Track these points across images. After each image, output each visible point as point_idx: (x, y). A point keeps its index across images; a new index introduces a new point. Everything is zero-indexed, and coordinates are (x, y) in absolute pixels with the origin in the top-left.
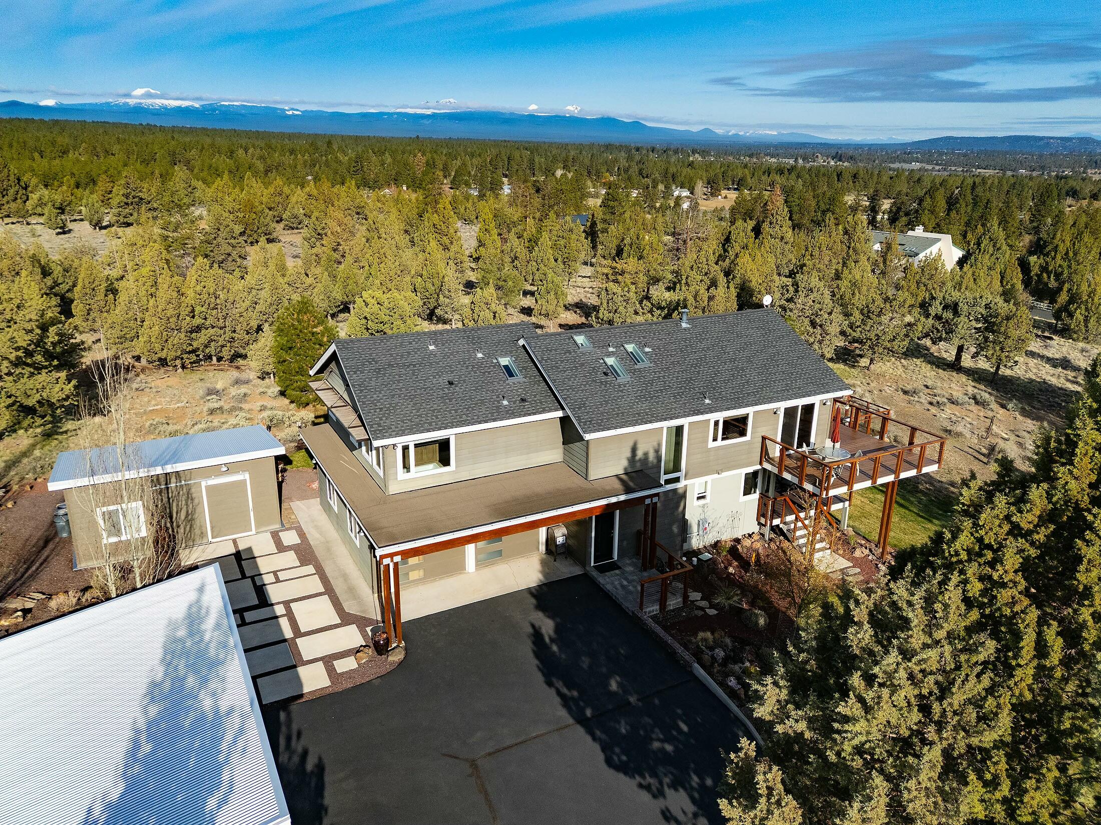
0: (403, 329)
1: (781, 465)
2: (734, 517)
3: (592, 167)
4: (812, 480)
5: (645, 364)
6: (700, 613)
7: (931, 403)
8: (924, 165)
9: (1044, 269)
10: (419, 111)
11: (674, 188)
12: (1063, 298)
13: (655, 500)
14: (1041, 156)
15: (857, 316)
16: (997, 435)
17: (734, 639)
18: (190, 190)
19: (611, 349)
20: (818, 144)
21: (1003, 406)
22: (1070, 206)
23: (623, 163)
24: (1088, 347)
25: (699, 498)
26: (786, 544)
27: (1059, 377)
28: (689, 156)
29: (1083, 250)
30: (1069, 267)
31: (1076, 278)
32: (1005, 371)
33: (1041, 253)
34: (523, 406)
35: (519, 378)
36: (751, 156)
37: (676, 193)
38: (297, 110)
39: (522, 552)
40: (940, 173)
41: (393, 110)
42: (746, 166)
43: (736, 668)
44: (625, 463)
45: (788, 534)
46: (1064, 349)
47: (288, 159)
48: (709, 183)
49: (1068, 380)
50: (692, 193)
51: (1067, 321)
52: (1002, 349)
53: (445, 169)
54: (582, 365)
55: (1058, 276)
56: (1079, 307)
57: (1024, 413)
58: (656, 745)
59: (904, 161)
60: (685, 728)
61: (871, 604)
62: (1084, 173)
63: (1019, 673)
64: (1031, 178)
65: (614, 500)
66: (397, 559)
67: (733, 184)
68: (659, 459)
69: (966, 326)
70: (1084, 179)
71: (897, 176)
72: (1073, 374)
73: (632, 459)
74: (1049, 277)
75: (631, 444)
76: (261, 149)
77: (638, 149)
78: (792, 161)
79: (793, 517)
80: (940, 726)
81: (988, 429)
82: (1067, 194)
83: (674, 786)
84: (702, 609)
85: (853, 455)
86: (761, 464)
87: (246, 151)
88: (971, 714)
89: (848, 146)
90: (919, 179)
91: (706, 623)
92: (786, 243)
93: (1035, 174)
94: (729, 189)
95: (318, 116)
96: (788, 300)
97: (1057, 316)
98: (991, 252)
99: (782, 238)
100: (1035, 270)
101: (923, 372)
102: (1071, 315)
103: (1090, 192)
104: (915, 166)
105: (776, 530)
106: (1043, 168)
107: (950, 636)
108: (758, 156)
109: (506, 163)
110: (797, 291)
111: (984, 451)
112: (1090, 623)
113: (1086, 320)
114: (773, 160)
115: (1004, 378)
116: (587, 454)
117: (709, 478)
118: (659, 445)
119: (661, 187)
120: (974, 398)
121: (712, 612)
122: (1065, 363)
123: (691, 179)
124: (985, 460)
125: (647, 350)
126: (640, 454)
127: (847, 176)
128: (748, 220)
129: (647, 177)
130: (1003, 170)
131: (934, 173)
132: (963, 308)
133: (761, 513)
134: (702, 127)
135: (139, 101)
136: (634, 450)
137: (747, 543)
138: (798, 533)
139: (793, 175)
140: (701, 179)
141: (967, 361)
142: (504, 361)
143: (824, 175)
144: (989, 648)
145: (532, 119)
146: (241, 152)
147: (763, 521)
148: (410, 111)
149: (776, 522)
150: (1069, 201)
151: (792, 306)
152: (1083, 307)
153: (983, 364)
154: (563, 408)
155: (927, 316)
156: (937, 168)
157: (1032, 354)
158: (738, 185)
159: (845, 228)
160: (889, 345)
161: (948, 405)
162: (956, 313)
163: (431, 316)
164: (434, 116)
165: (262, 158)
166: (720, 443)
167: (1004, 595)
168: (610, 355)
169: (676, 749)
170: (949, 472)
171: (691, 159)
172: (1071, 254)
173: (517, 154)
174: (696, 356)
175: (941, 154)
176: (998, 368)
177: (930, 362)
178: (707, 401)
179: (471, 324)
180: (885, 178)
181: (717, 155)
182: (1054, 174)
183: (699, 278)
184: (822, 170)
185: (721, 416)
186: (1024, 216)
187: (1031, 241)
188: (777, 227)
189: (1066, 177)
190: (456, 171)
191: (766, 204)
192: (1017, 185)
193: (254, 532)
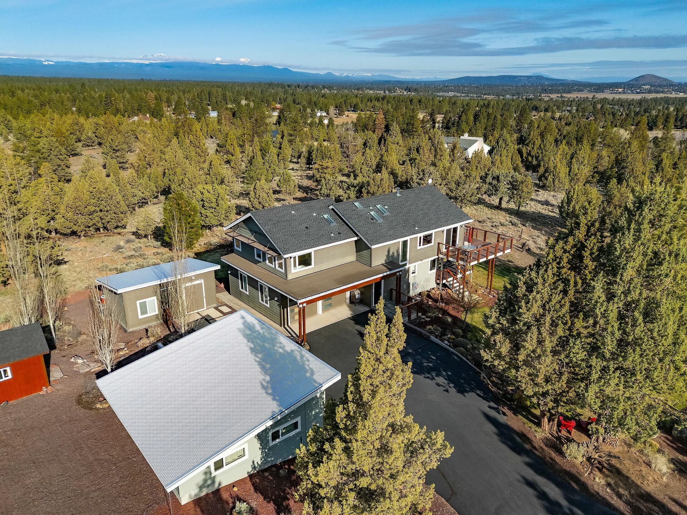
1: (447, 255)
2: (427, 280)
3: (264, 98)
4: (462, 259)
5: (387, 214)
6: (424, 320)
7: (492, 226)
8: (456, 93)
9: (529, 154)
10: (140, 62)
11: (316, 110)
12: (542, 170)
13: (401, 273)
14: (517, 87)
15: (453, 186)
16: (524, 239)
17: (441, 328)
18: (6, 122)
19: (371, 208)
20: (396, 81)
21: (524, 225)
22: (534, 116)
23: (281, 95)
24: (556, 194)
25: (413, 273)
26: (449, 291)
27: (545, 210)
28: (321, 90)
29: (548, 144)
30: (542, 153)
31: (546, 159)
32: (522, 209)
33: (523, 144)
34: (340, 236)
35: (334, 224)
36: (358, 89)
37: (319, 114)
38: (51, 61)
39: (339, 304)
40: (465, 98)
41: (121, 61)
42: (356, 97)
43: (446, 337)
44: (385, 258)
45: (449, 286)
46: (545, 196)
47: (55, 96)
48: (336, 107)
49: (549, 211)
50: (328, 114)
51: (545, 182)
52: (520, 198)
53: (168, 102)
54: (361, 216)
55: (537, 158)
56: (550, 174)
57: (533, 227)
58: (425, 364)
59: (445, 91)
60: (434, 358)
61: (524, 280)
62: (540, 96)
63: (570, 292)
64: (513, 100)
65: (385, 274)
66: (305, 305)
67: (351, 107)
68: (398, 255)
69: (504, 187)
70: (540, 100)
71: (442, 100)
72: (551, 208)
73: (388, 256)
74: (533, 159)
75: (387, 249)
76: (34, 90)
77: (289, 86)
78: (382, 92)
79: (452, 279)
80: (549, 311)
81: (520, 236)
82: (533, 109)
83: (437, 375)
84: (424, 319)
85: (477, 248)
86: (438, 255)
88: (558, 306)
89: (413, 82)
90: (455, 102)
91: (427, 324)
92: (400, 146)
93: (515, 97)
94: (348, 111)
95: (68, 65)
96: (420, 179)
97: (540, 179)
98: (504, 146)
99: (398, 143)
100: (525, 155)
101: (485, 212)
102: (546, 179)
103: (544, 107)
104: (451, 94)
105: (444, 285)
106: (518, 94)
107: (550, 285)
108: (362, 89)
110: (424, 174)
111: (520, 246)
112: (588, 274)
113: (554, 181)
114: (371, 92)
115: (521, 212)
116: (371, 255)
117: (416, 264)
118: (398, 249)
119: (309, 110)
120: (511, 222)
121: (428, 319)
122: (547, 203)
123: (326, 106)
124: (521, 250)
125: (386, 207)
126: (391, 253)
127: (415, 101)
128: (366, 131)
129: (299, 104)
130: (498, 95)
131: (462, 98)
132: (501, 178)
133: (438, 278)
134: (326, 72)
136: (389, 251)
137: (433, 291)
138: (455, 285)
139: (385, 102)
140: (332, 105)
141: (504, 205)
142: (326, 216)
143: (402, 101)
144: (561, 287)
145: (218, 67)
146: (19, 92)
147: (438, 281)
148: (135, 61)
149: (444, 281)
150: (534, 113)
151: (422, 182)
152: (552, 174)
153: (512, 206)
154: (357, 235)
155: (485, 183)
156: (463, 95)
157: (532, 200)
158: (354, 108)
159: (429, 136)
160: (469, 199)
161: (500, 227)
162: (498, 181)
164: (151, 65)
165: (36, 96)
166: (422, 247)
167: (564, 271)
168: (372, 210)
169: (434, 365)
170: (507, 257)
171: (323, 92)
172: (542, 146)
173: (214, 90)
174: (407, 209)
175: (464, 87)
176: (519, 207)
177: (487, 206)
178: (416, 228)
180: (436, 102)
181: (338, 89)
182: (524, 97)
183: (367, 169)
184: (401, 98)
185: (422, 235)
186: (512, 122)
187: (517, 137)
188: (394, 137)
189: (531, 99)
190: (176, 103)
191: (375, 121)
192: (506, 106)
193: (205, 308)
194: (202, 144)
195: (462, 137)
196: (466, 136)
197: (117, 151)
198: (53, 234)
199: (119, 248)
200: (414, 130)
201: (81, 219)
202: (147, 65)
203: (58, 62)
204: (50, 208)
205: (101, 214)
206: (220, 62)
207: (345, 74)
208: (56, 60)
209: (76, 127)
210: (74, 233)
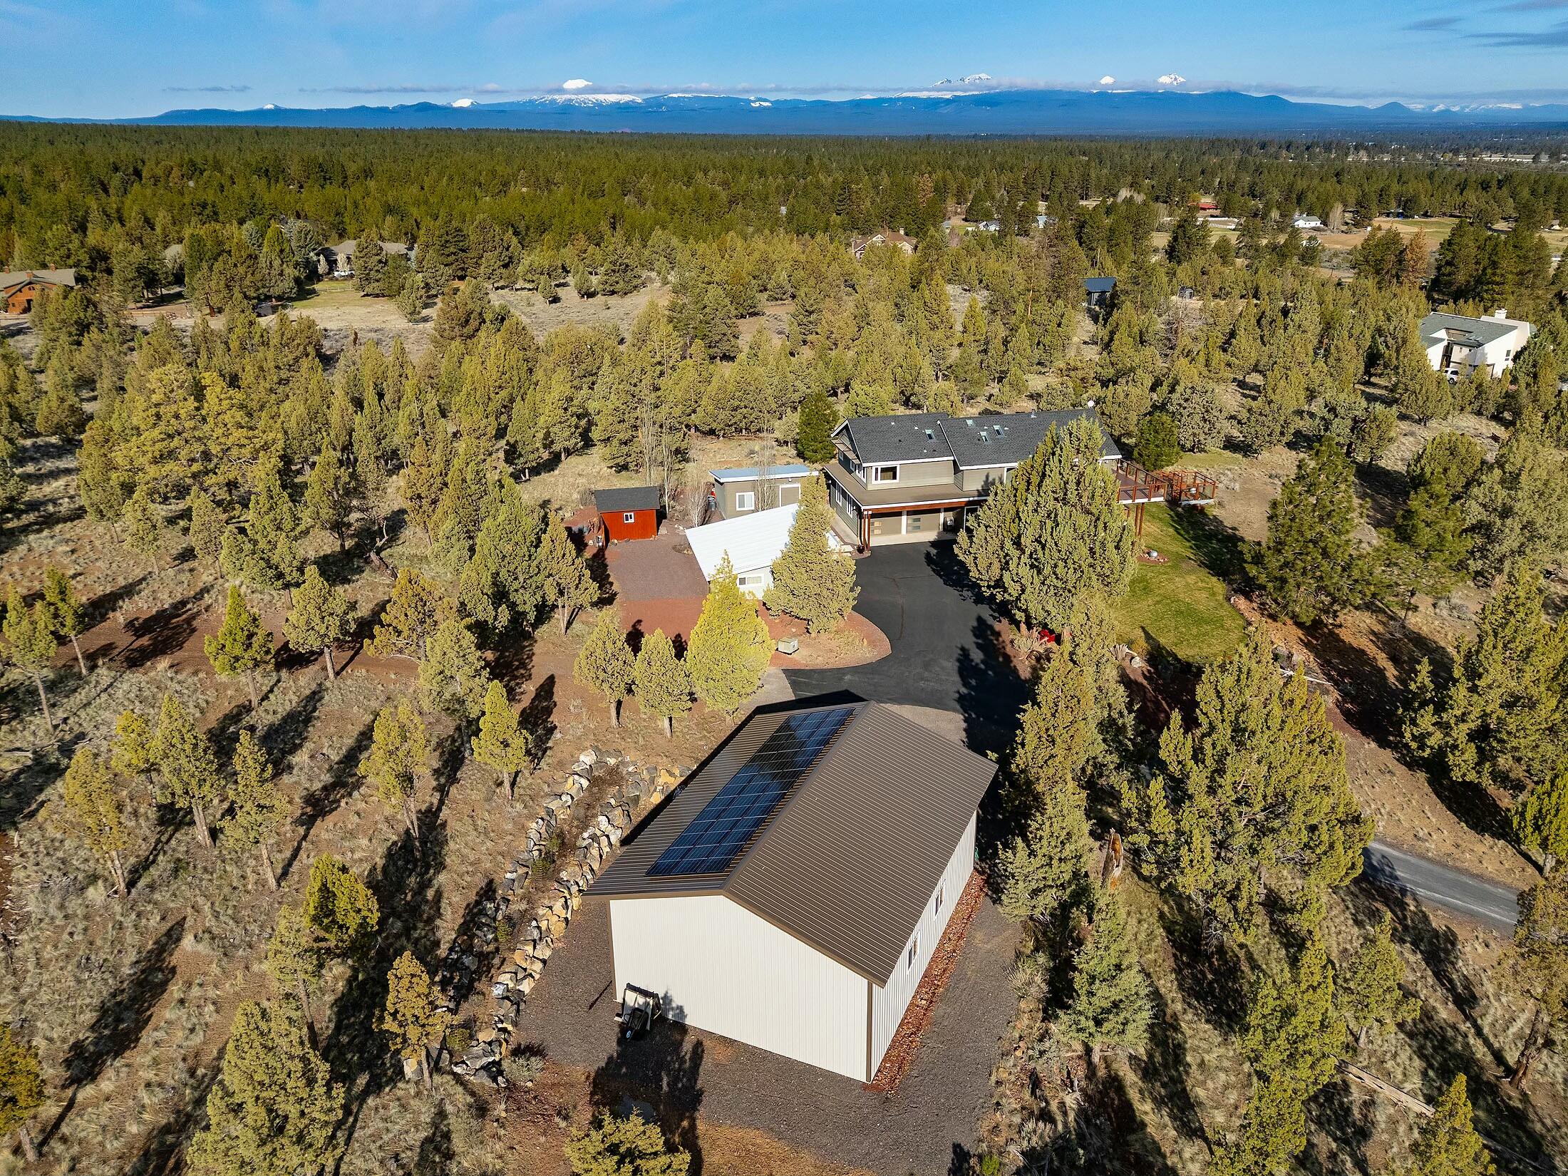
0: (881, 413)
3: (1177, 182)
5: (1003, 436)
10: (934, 95)
11: (1296, 214)
19: (985, 428)
34: (934, 453)
38: (765, 100)
39: (929, 528)
41: (897, 95)
44: (983, 483)
47: (757, 186)
48: (1357, 205)
50: (1323, 222)
53: (961, 192)
54: (967, 435)
65: (971, 499)
66: (870, 512)
67: (1399, 206)
73: (986, 482)
75: (985, 474)
77: (1264, 146)
87: (706, 173)
94: (1387, 214)
95: (792, 110)
108: (1470, 149)
109: (1048, 179)
114: (1496, 158)
116: (964, 478)
118: (1002, 475)
119: (1275, 214)
125: (1006, 429)
126: (991, 479)
134: (1387, 101)
135: (568, 97)
136: (987, 477)
140: (1350, 197)
142: (928, 432)
145: (1104, 98)
146: (700, 175)
148: (924, 95)
154: (954, 455)
158: (1407, 206)
163: (907, 403)
164: (955, 100)
165: (725, 184)
171: (1347, 160)
176: (1371, 462)
179: (934, 410)
181: (1398, 151)
190: (976, 195)
191: (1403, 251)
194: (944, 308)
195: (1484, 318)
196: (1500, 316)
197: (811, 313)
198: (693, 430)
199: (752, 452)
200: (1497, 279)
201: (723, 415)
202: (948, 101)
203: (777, 102)
204: (694, 397)
205: (745, 411)
206: (1112, 86)
207: (1441, 107)
208: (773, 97)
209: (763, 267)
210: (712, 432)
